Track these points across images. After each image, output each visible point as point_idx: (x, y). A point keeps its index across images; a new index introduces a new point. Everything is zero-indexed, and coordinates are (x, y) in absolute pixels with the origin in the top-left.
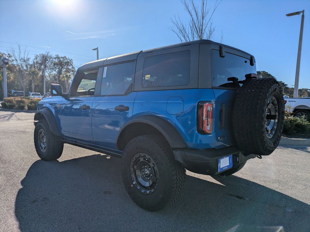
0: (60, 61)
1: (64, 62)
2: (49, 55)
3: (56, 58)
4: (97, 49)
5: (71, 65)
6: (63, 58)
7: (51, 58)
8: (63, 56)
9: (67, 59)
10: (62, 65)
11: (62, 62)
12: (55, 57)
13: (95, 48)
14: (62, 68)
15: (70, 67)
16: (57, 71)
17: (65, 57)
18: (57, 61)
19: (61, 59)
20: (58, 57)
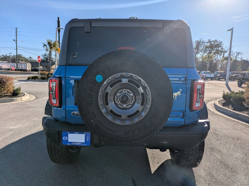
0: (211, 44)
1: (214, 45)
2: (202, 40)
3: (208, 43)
4: (232, 30)
5: (221, 46)
6: (214, 41)
7: (203, 43)
8: (214, 40)
9: (217, 42)
10: (213, 47)
11: (213, 45)
12: (207, 41)
13: (230, 29)
14: (212, 50)
15: (220, 49)
16: (207, 53)
17: (216, 40)
18: (208, 44)
19: (212, 43)
20: (210, 41)
